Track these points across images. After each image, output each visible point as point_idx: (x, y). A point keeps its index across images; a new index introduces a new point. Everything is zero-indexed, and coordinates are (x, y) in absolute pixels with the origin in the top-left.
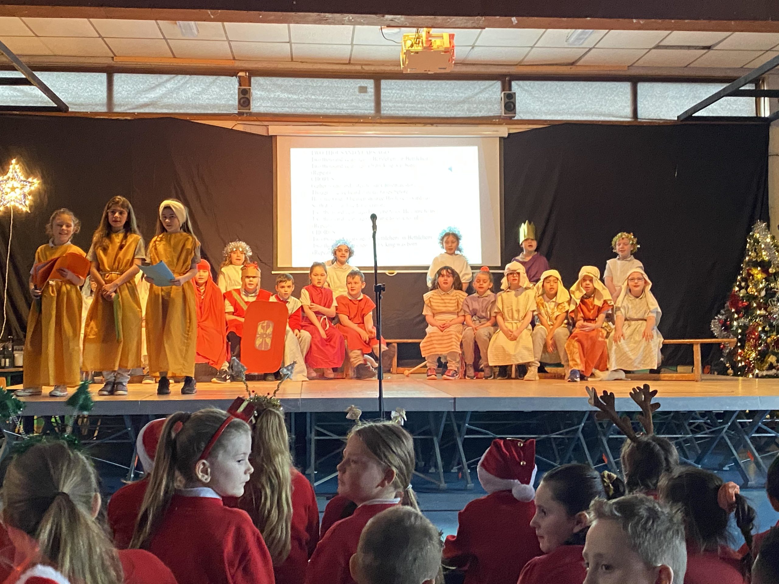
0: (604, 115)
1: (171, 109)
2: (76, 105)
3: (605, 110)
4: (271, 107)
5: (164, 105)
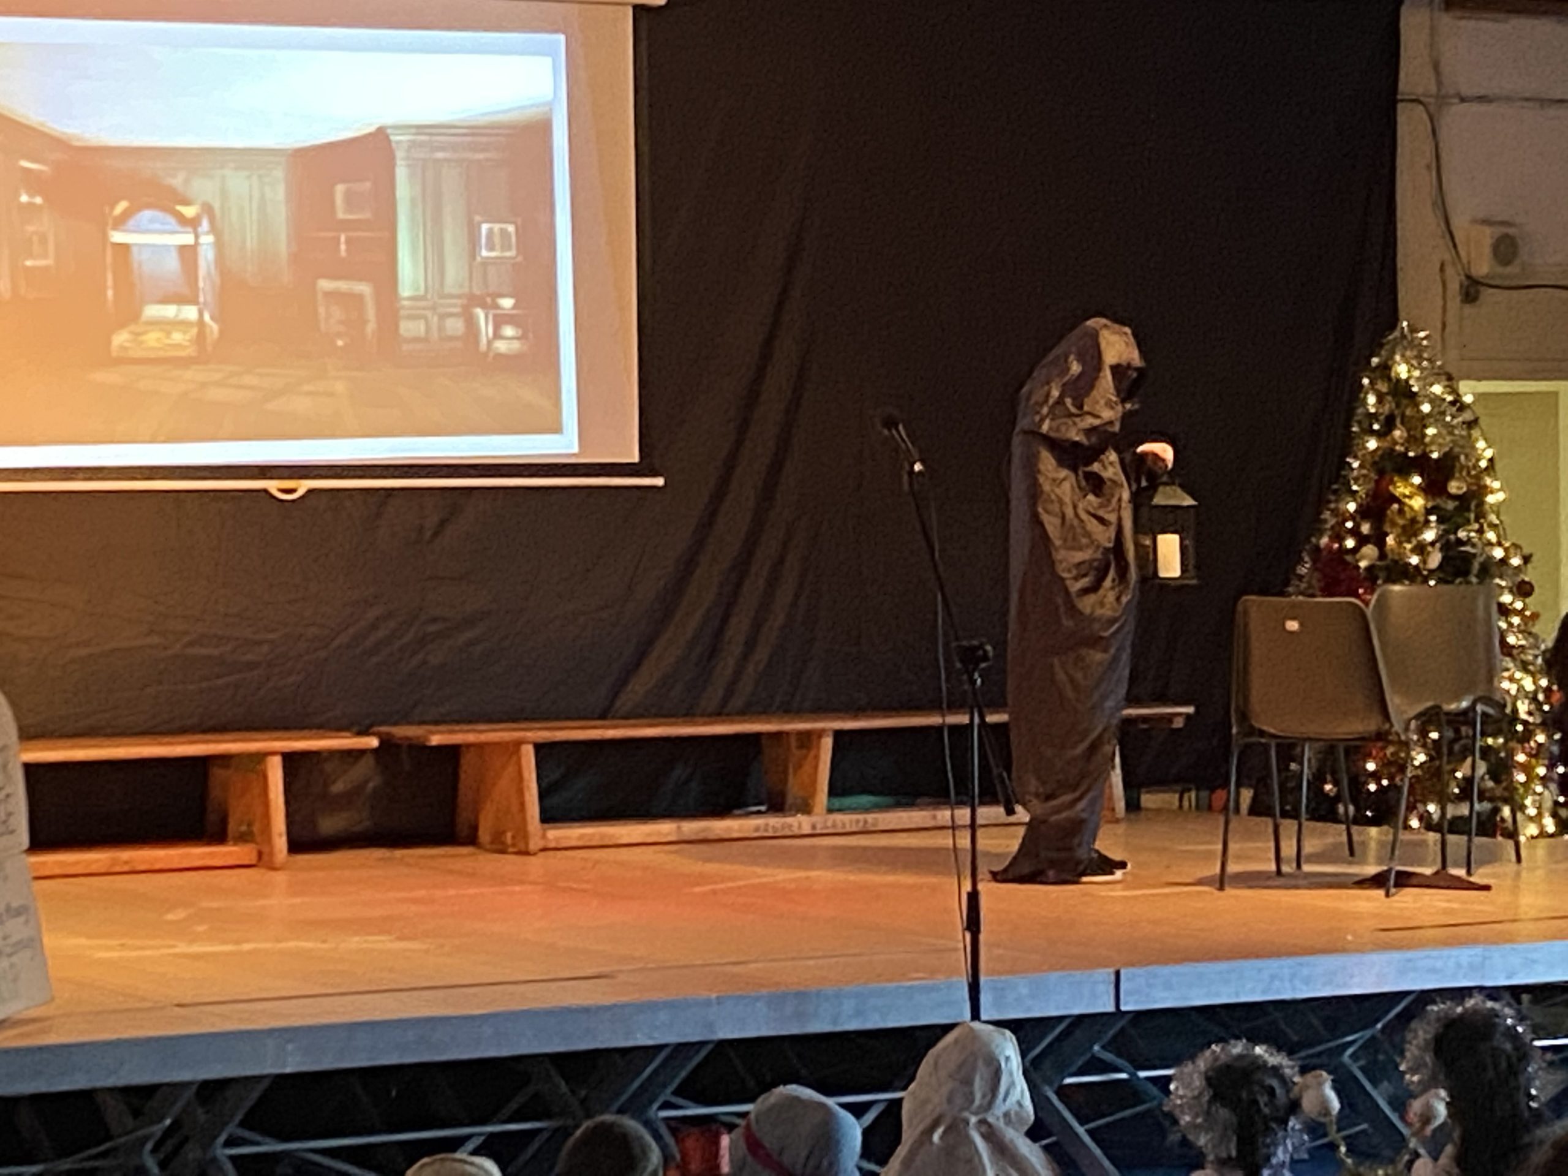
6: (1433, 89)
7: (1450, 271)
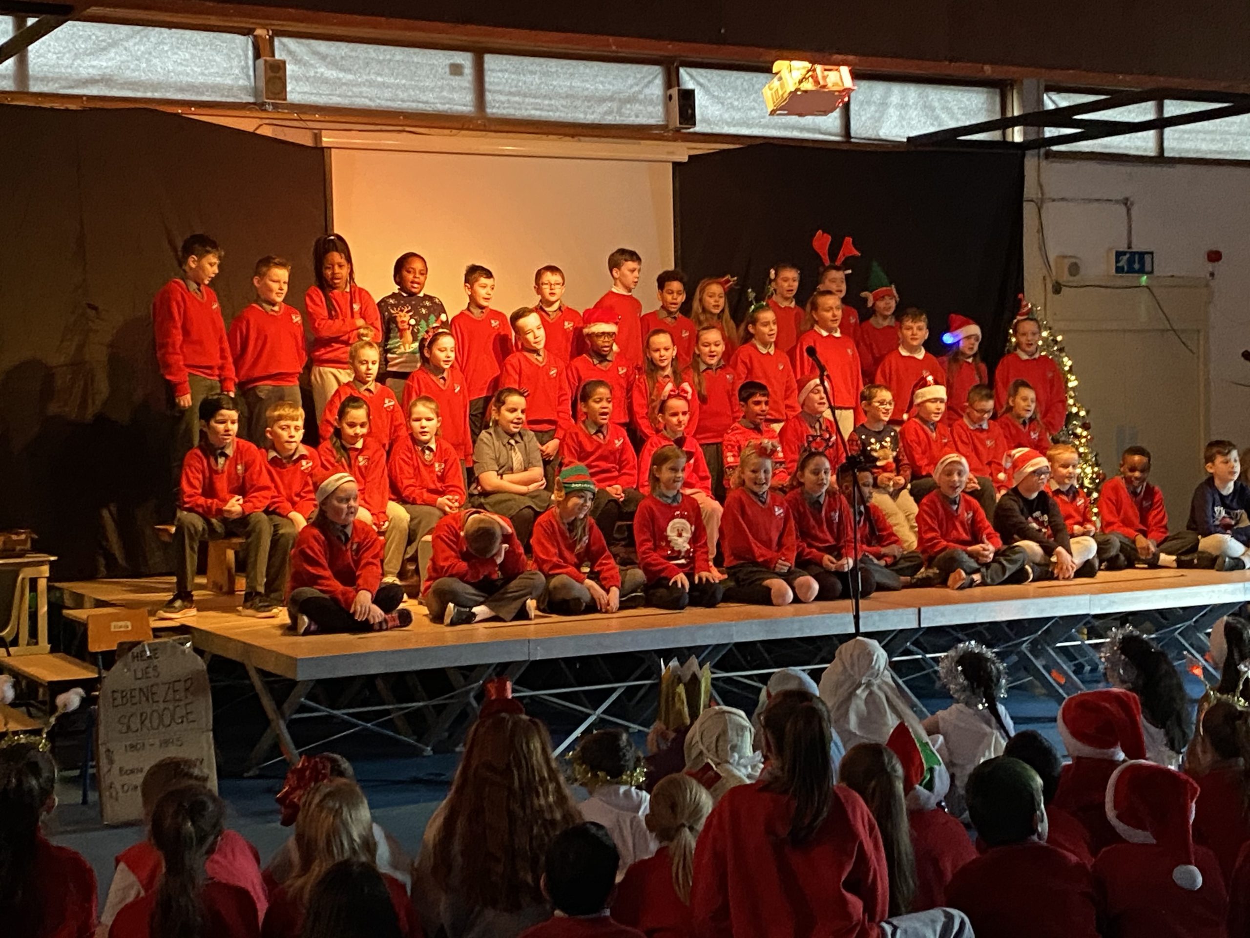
1: (138, 91)
5: (125, 83)
6: (1040, 196)
7: (1048, 280)
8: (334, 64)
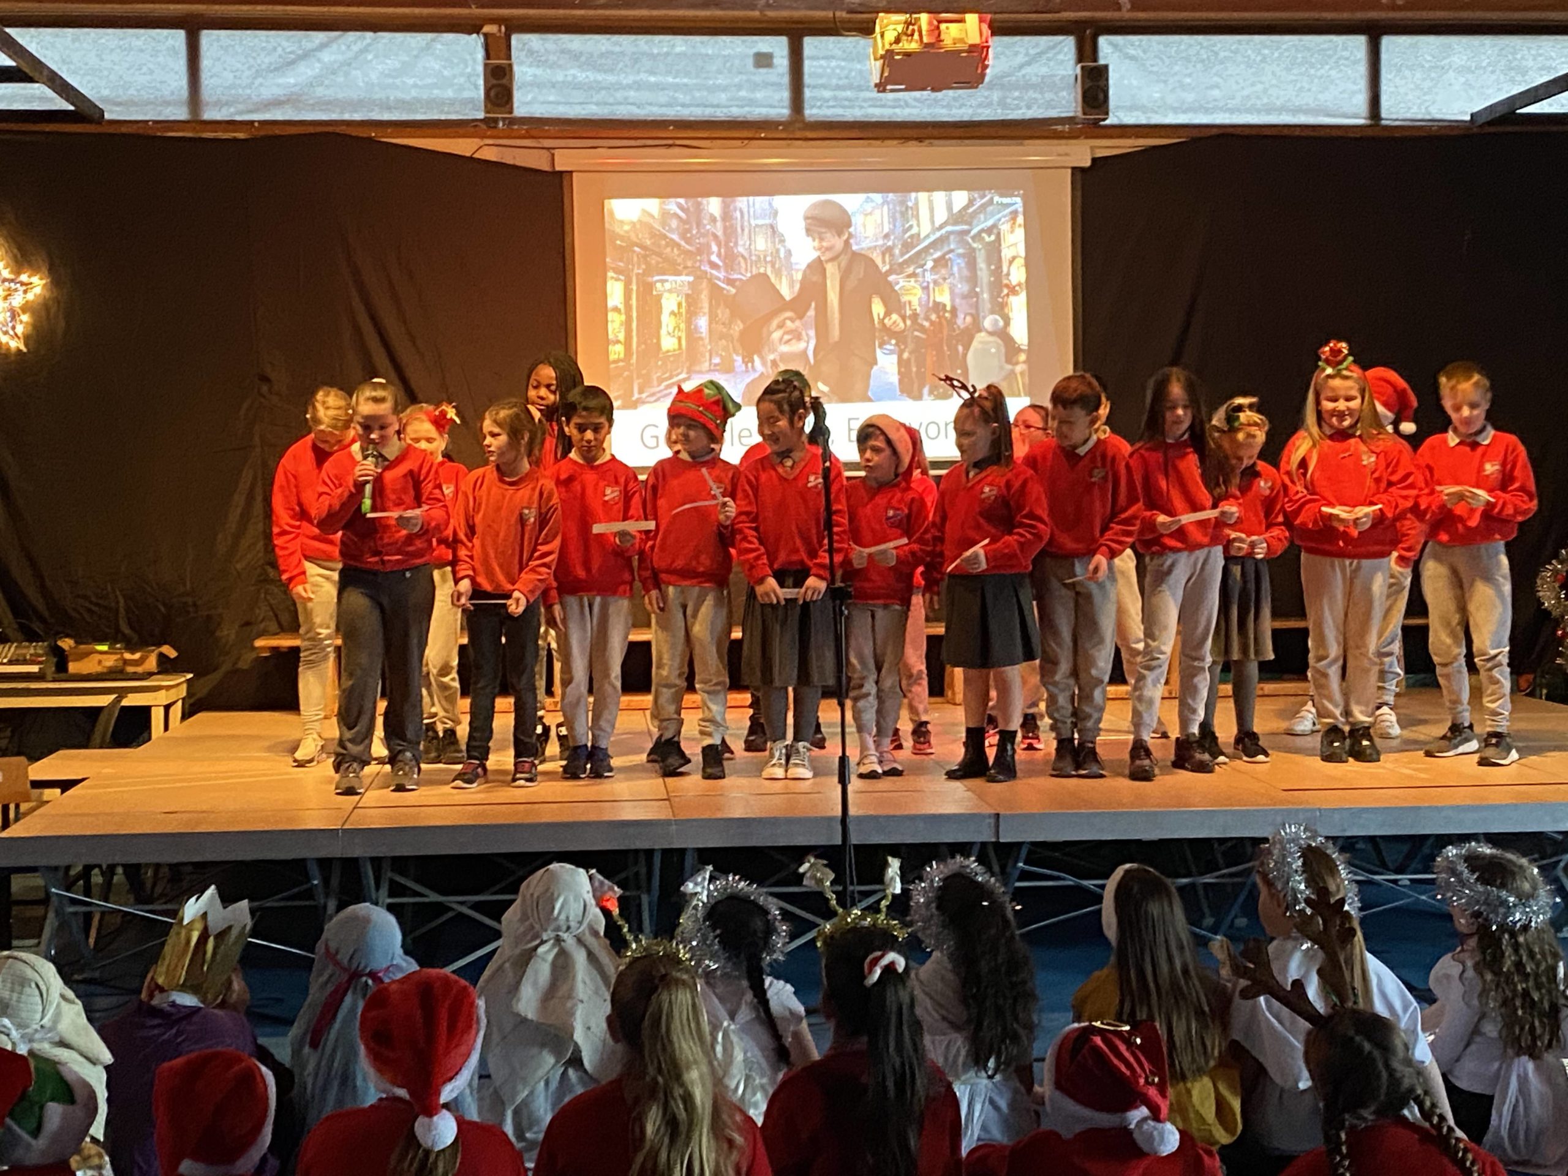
0: (1307, 112)
1: (333, 112)
2: (119, 104)
3: (1307, 100)
4: (558, 103)
5: (317, 104)
8: (591, 63)
